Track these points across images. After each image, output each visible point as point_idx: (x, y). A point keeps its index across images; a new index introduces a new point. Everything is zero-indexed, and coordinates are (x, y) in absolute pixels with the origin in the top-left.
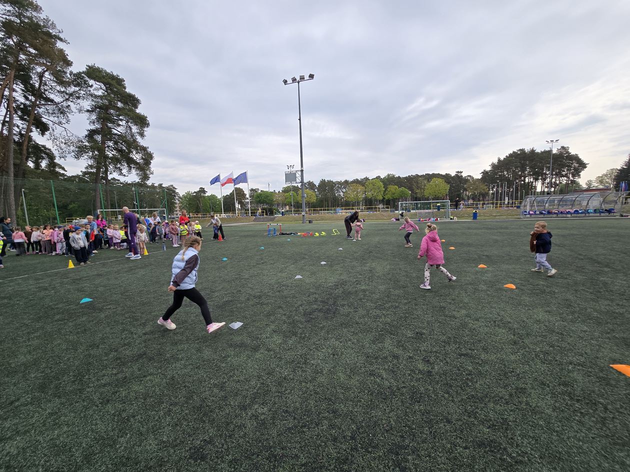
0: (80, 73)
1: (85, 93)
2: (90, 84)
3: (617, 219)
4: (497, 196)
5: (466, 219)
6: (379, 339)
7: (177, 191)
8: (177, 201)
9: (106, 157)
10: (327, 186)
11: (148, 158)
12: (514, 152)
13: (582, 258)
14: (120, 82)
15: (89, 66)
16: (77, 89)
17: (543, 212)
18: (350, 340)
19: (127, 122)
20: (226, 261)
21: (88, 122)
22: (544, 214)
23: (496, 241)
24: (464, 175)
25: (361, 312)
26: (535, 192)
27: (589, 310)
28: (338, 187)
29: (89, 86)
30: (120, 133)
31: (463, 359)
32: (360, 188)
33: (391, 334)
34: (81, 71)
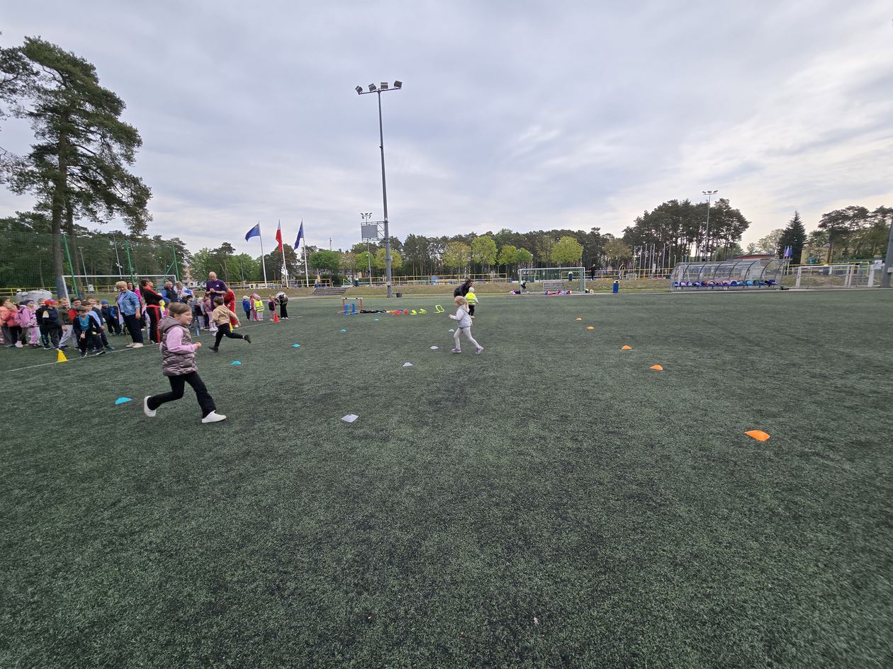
0: (14, 51)
1: (25, 84)
2: (35, 71)
3: (778, 292)
4: (643, 262)
5: (606, 292)
6: (522, 422)
7: (185, 247)
8: (185, 263)
9: (70, 192)
10: (416, 245)
11: (142, 195)
12: (664, 204)
13: (734, 336)
14: (87, 70)
15: (29, 39)
16: (10, 76)
17: (697, 283)
18: (490, 426)
19: (103, 137)
20: (298, 348)
21: (33, 132)
22: (698, 286)
23: (642, 319)
24: (602, 233)
25: (496, 399)
26: (688, 257)
27: (733, 388)
28: (433, 245)
29: (33, 74)
30: (92, 155)
31: (610, 436)
32: (465, 249)
33: (534, 418)
34: (16, 46)
